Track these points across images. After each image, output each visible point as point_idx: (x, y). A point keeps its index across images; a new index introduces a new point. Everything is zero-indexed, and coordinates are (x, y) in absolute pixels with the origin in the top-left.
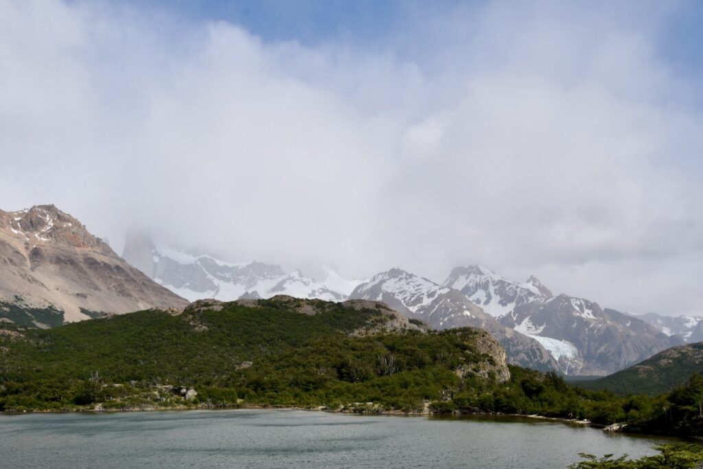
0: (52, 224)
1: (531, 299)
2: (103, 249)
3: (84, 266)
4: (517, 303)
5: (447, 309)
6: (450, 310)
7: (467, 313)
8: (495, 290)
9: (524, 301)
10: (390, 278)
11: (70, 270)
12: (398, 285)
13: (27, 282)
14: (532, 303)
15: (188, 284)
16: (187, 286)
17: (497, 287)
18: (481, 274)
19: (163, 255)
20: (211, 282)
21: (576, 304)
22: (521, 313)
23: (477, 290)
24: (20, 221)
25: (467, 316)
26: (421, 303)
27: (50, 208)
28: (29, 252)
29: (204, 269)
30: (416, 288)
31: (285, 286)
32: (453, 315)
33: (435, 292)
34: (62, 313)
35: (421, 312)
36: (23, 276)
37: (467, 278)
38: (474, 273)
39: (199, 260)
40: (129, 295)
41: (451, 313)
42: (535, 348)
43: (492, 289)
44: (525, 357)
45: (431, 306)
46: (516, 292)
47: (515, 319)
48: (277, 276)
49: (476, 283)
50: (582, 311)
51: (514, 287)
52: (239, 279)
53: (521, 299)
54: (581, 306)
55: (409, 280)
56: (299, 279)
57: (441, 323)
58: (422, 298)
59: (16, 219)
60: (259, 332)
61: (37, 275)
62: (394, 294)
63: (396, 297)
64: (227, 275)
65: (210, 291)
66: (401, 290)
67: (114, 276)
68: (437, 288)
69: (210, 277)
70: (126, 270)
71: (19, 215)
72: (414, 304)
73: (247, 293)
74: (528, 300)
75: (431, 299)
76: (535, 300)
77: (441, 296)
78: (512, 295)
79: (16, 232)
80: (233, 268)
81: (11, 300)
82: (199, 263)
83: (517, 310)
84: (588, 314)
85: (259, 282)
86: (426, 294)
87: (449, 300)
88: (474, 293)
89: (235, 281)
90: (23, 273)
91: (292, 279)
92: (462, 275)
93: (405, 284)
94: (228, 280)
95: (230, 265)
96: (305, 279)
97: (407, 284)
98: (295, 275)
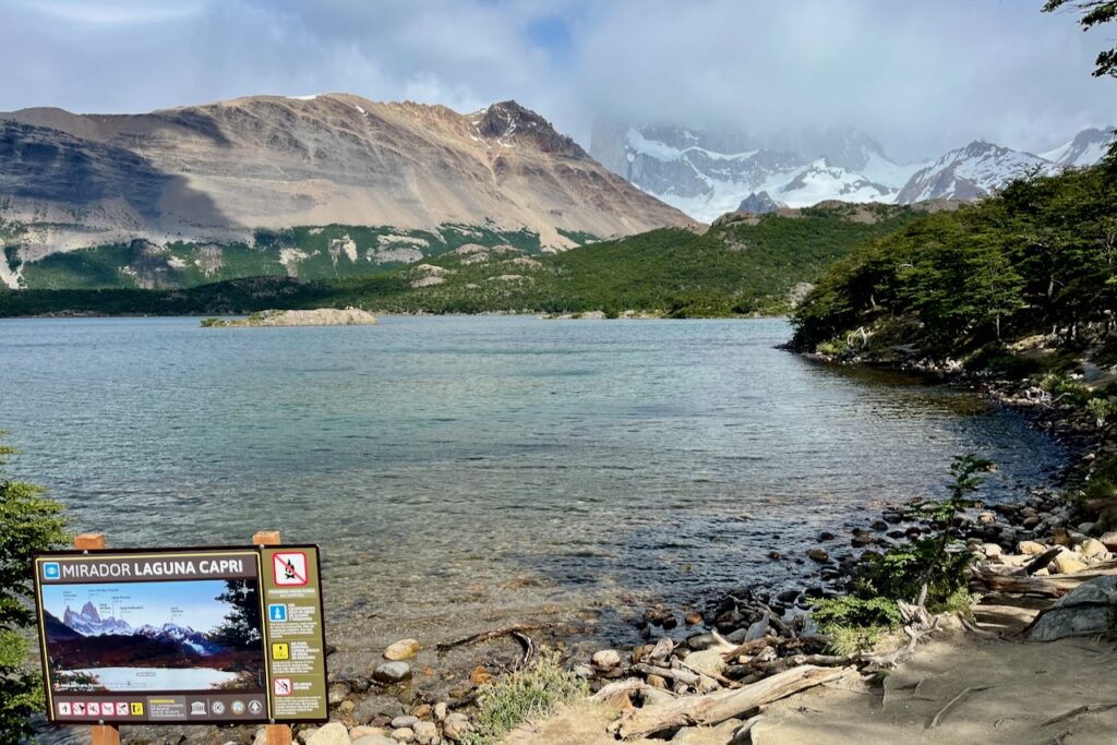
0: (515, 126)
2: (575, 151)
3: (555, 176)
10: (969, 157)
11: (540, 182)
12: (981, 167)
13: (495, 201)
15: (672, 188)
16: (671, 191)
19: (639, 152)
20: (703, 182)
24: (478, 126)
27: (510, 105)
28: (492, 163)
29: (693, 166)
30: (1013, 169)
31: (804, 181)
34: (538, 235)
36: (491, 194)
37: (1102, 147)
39: (687, 153)
40: (610, 209)
48: (793, 168)
52: (741, 177)
55: (1001, 158)
56: (826, 169)
59: (474, 123)
60: (806, 247)
61: (504, 190)
62: (974, 182)
63: (978, 185)
64: (724, 172)
65: (702, 196)
66: (987, 174)
67: (590, 186)
69: (701, 176)
70: (604, 176)
71: (477, 118)
73: (753, 195)
79: (475, 139)
80: (733, 161)
81: (483, 224)
82: (686, 159)
85: (769, 179)
89: (736, 179)
90: (490, 190)
91: (815, 170)
92: (1093, 142)
93: (994, 165)
94: (726, 178)
95: (728, 158)
96: (834, 170)
97: (998, 164)
98: (821, 164)
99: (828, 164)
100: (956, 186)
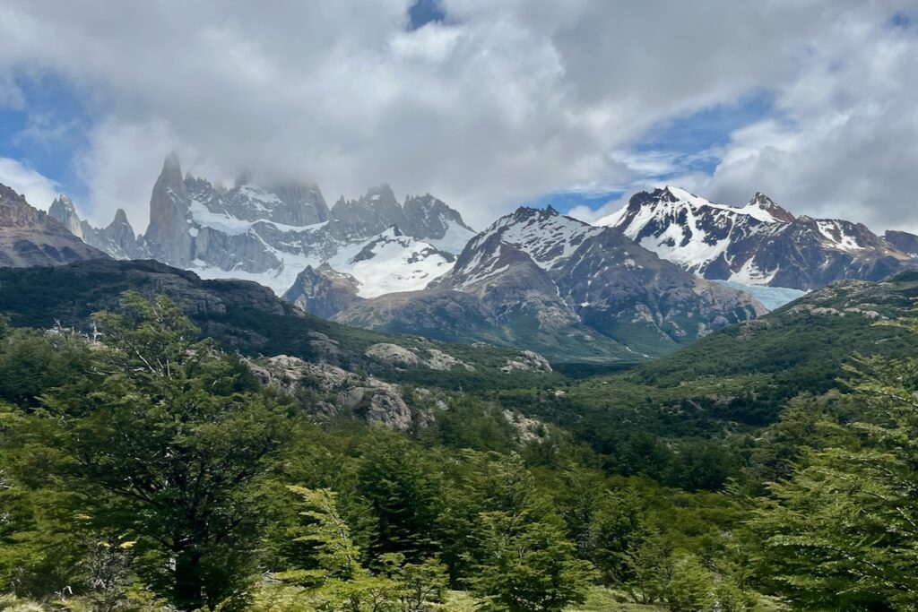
1: (754, 230)
2: (48, 226)
4: (733, 238)
5: (598, 258)
6: (603, 260)
7: (631, 262)
8: (697, 222)
9: (743, 234)
10: (516, 222)
12: (527, 232)
14: (756, 235)
15: (241, 263)
16: (240, 267)
17: (699, 217)
18: (674, 199)
19: (204, 226)
20: (272, 256)
21: (828, 230)
22: (739, 251)
23: (667, 225)
25: (631, 267)
26: (561, 254)
29: (261, 240)
30: (555, 232)
31: (372, 251)
32: (606, 268)
33: (582, 236)
35: (560, 268)
37: (653, 209)
38: (663, 199)
39: (254, 226)
41: (604, 264)
42: (743, 305)
43: (691, 220)
44: (727, 321)
45: (575, 257)
46: (729, 221)
47: (730, 263)
48: (366, 238)
49: (667, 214)
50: (838, 239)
51: (726, 214)
52: (312, 249)
53: (738, 230)
54: (836, 233)
55: (544, 222)
56: (395, 238)
57: (589, 282)
58: (563, 246)
62: (519, 246)
63: (523, 249)
64: (295, 245)
65: (271, 270)
66: (532, 238)
68: (587, 228)
69: (270, 249)
70: (79, 251)
72: (549, 257)
73: (308, 268)
74: (749, 232)
75: (576, 247)
76: (761, 230)
77: (589, 241)
78: (722, 226)
80: (304, 233)
82: (253, 231)
83: (732, 249)
84: (849, 243)
85: (341, 250)
86: (568, 240)
87: (601, 246)
88: (664, 230)
89: (307, 251)
91: (384, 239)
92: (645, 204)
93: (538, 229)
94: (297, 251)
95: (299, 229)
96: (403, 238)
97: (542, 228)
98: (389, 233)
99: (397, 233)
100: (501, 251)
